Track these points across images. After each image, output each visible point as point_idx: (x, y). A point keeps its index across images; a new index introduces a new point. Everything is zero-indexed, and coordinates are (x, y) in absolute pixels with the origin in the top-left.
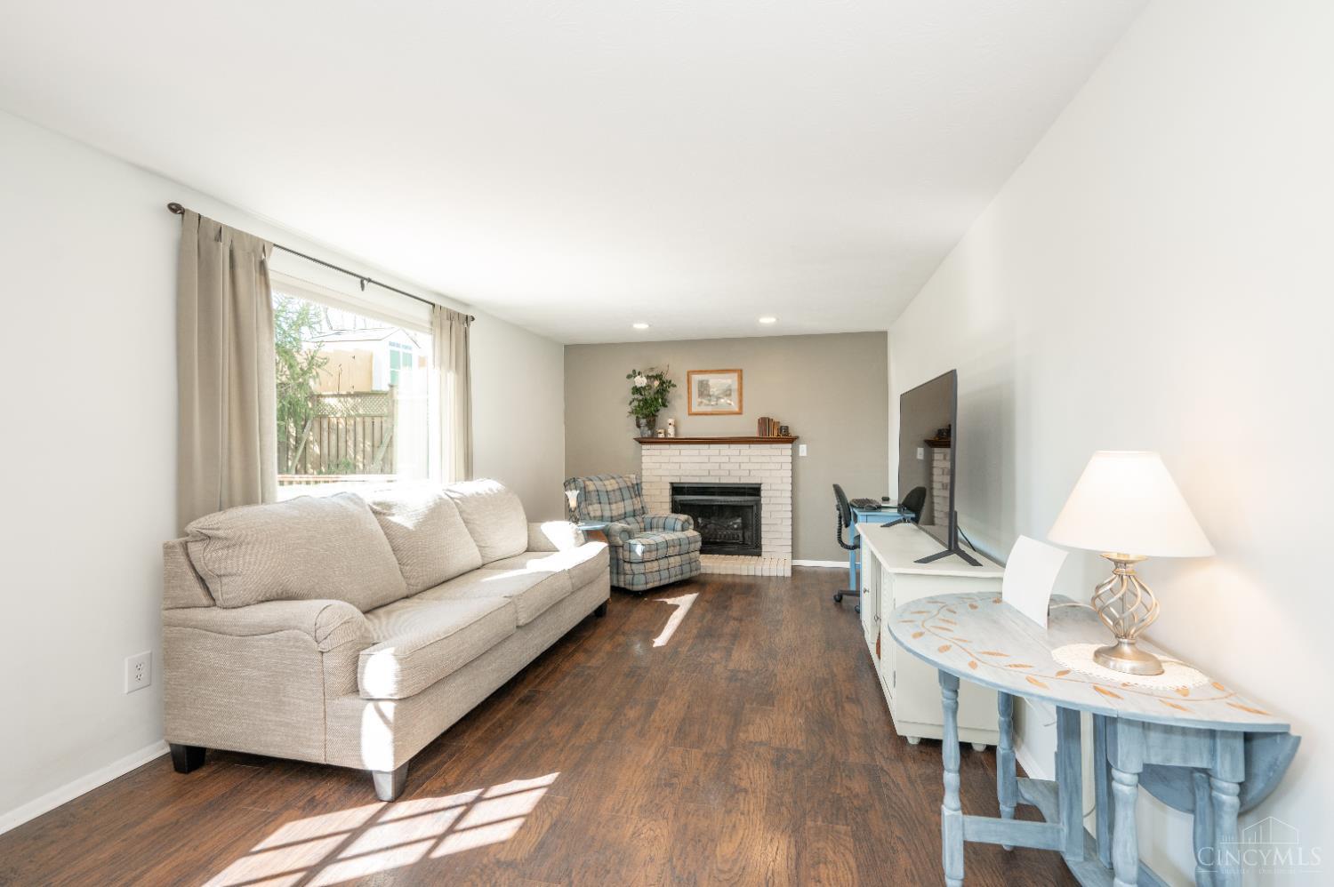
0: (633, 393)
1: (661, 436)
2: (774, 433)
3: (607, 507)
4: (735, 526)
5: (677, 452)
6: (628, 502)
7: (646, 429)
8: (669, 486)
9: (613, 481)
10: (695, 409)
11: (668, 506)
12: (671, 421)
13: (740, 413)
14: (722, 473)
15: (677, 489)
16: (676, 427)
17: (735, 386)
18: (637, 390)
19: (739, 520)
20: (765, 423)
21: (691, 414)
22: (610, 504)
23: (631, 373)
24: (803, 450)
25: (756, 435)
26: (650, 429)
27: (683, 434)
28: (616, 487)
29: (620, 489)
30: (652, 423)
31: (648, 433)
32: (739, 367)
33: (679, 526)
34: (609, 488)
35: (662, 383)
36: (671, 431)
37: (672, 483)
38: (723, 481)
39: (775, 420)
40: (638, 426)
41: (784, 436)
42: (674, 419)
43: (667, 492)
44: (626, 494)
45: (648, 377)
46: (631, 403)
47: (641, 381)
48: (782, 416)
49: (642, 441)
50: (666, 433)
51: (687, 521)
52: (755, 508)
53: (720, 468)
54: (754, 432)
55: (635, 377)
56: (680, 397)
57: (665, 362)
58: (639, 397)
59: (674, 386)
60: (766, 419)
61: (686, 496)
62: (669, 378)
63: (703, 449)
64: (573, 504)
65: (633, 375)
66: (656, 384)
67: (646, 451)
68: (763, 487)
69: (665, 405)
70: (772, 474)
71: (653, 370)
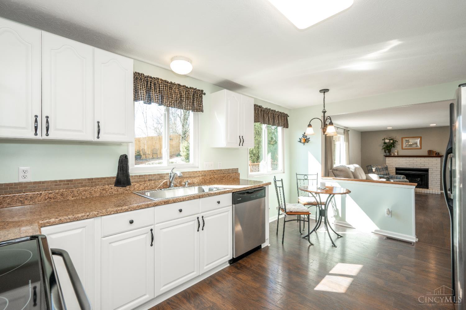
0: (384, 144)
1: (392, 155)
2: (434, 154)
3: (379, 172)
4: (418, 180)
5: (398, 159)
6: (384, 171)
7: (388, 153)
8: (395, 168)
9: (380, 166)
10: (404, 148)
11: (395, 173)
12: (396, 151)
13: (421, 149)
14: (414, 165)
15: (397, 169)
16: (397, 152)
17: (419, 141)
18: (385, 143)
21: (402, 149)
22: (380, 171)
23: (383, 139)
25: (427, 155)
26: (389, 153)
27: (400, 154)
28: (381, 168)
29: (382, 168)
31: (388, 154)
32: (421, 136)
33: (402, 178)
34: (379, 168)
35: (393, 141)
36: (396, 154)
37: (396, 168)
38: (414, 167)
39: (434, 151)
40: (385, 152)
41: (438, 155)
43: (395, 170)
44: (384, 169)
45: (389, 140)
46: (383, 146)
47: (387, 141)
48: (437, 150)
49: (386, 156)
50: (394, 154)
51: (404, 177)
52: (426, 175)
53: (413, 164)
54: (426, 154)
55: (385, 140)
56: (399, 144)
57: (394, 136)
58: (386, 145)
59: (397, 142)
60: (430, 151)
61: (399, 171)
62: (395, 140)
63: (408, 159)
64: (374, 170)
65: (384, 139)
66: (392, 141)
67: (387, 159)
68: (429, 169)
69: (394, 147)
70: (433, 166)
71: (390, 137)
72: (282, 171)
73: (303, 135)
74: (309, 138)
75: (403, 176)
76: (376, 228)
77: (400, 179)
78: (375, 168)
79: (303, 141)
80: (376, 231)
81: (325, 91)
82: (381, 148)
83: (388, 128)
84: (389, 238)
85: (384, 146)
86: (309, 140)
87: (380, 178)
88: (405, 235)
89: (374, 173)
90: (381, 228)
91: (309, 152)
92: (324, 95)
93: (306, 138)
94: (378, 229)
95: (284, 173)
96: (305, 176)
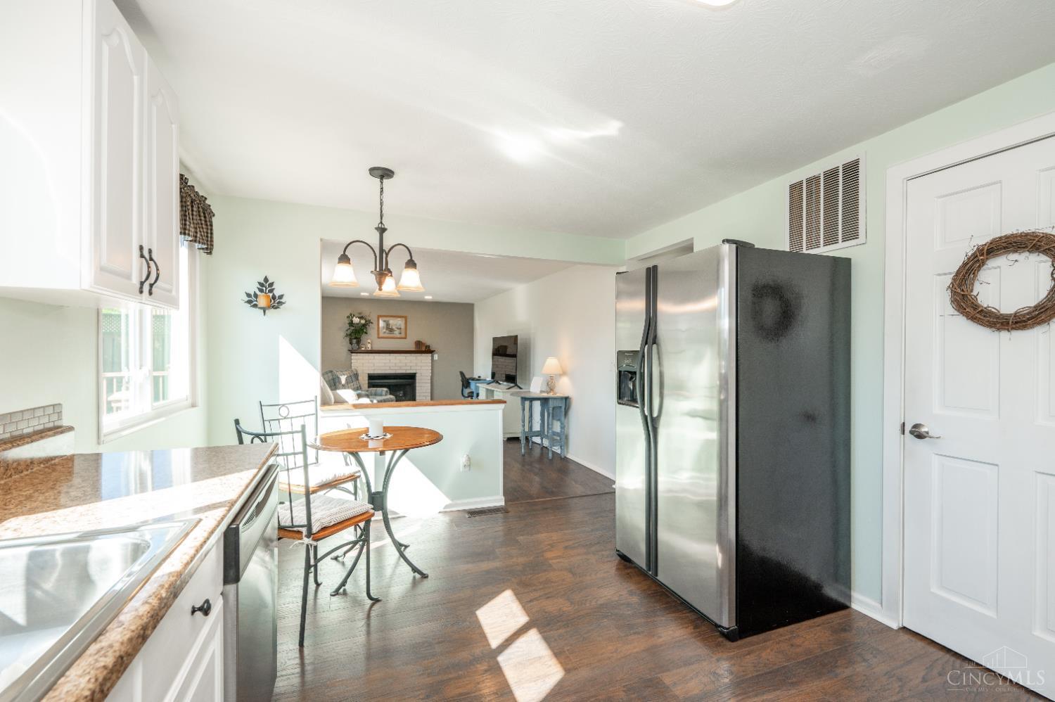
0: (349, 326)
1: (363, 349)
2: (422, 349)
5: (373, 357)
8: (367, 375)
10: (381, 335)
11: (368, 385)
12: (369, 341)
13: (405, 338)
14: (396, 368)
16: (371, 344)
17: (403, 327)
18: (351, 324)
19: (402, 392)
20: (418, 343)
21: (379, 337)
23: (349, 315)
24: (436, 357)
26: (357, 345)
27: (376, 348)
28: (351, 375)
30: (358, 342)
31: (355, 346)
32: (406, 316)
33: (384, 393)
35: (366, 321)
36: (369, 346)
37: (369, 374)
38: (396, 372)
39: (424, 342)
40: (351, 343)
41: (429, 351)
42: (370, 341)
43: (367, 379)
45: (358, 318)
46: (347, 331)
47: (356, 320)
48: (427, 340)
49: (352, 352)
50: (365, 347)
52: (413, 385)
53: (395, 366)
54: (413, 348)
55: (352, 318)
56: (373, 328)
57: (366, 310)
58: (353, 328)
59: (372, 323)
60: (419, 341)
61: (376, 380)
62: (368, 318)
63: (387, 356)
64: (343, 381)
65: (351, 316)
66: (363, 322)
67: (354, 356)
68: (417, 375)
69: (366, 333)
70: (423, 368)
71: (360, 313)
72: (190, 401)
73: (260, 284)
74: (281, 297)
75: (385, 389)
76: (441, 501)
77: (381, 395)
78: (346, 376)
79: (262, 301)
80: (446, 507)
81: (384, 174)
82: (343, 334)
83: (362, 294)
84: (473, 513)
85: (349, 332)
86: (282, 300)
87: (359, 396)
88: (483, 499)
89: (344, 387)
90: (452, 500)
91: (281, 337)
92: (382, 183)
93: (271, 295)
94: (448, 502)
95: (193, 406)
96: (283, 408)
